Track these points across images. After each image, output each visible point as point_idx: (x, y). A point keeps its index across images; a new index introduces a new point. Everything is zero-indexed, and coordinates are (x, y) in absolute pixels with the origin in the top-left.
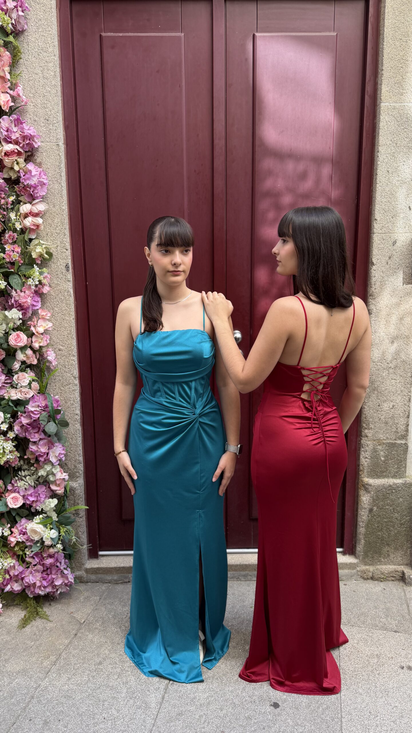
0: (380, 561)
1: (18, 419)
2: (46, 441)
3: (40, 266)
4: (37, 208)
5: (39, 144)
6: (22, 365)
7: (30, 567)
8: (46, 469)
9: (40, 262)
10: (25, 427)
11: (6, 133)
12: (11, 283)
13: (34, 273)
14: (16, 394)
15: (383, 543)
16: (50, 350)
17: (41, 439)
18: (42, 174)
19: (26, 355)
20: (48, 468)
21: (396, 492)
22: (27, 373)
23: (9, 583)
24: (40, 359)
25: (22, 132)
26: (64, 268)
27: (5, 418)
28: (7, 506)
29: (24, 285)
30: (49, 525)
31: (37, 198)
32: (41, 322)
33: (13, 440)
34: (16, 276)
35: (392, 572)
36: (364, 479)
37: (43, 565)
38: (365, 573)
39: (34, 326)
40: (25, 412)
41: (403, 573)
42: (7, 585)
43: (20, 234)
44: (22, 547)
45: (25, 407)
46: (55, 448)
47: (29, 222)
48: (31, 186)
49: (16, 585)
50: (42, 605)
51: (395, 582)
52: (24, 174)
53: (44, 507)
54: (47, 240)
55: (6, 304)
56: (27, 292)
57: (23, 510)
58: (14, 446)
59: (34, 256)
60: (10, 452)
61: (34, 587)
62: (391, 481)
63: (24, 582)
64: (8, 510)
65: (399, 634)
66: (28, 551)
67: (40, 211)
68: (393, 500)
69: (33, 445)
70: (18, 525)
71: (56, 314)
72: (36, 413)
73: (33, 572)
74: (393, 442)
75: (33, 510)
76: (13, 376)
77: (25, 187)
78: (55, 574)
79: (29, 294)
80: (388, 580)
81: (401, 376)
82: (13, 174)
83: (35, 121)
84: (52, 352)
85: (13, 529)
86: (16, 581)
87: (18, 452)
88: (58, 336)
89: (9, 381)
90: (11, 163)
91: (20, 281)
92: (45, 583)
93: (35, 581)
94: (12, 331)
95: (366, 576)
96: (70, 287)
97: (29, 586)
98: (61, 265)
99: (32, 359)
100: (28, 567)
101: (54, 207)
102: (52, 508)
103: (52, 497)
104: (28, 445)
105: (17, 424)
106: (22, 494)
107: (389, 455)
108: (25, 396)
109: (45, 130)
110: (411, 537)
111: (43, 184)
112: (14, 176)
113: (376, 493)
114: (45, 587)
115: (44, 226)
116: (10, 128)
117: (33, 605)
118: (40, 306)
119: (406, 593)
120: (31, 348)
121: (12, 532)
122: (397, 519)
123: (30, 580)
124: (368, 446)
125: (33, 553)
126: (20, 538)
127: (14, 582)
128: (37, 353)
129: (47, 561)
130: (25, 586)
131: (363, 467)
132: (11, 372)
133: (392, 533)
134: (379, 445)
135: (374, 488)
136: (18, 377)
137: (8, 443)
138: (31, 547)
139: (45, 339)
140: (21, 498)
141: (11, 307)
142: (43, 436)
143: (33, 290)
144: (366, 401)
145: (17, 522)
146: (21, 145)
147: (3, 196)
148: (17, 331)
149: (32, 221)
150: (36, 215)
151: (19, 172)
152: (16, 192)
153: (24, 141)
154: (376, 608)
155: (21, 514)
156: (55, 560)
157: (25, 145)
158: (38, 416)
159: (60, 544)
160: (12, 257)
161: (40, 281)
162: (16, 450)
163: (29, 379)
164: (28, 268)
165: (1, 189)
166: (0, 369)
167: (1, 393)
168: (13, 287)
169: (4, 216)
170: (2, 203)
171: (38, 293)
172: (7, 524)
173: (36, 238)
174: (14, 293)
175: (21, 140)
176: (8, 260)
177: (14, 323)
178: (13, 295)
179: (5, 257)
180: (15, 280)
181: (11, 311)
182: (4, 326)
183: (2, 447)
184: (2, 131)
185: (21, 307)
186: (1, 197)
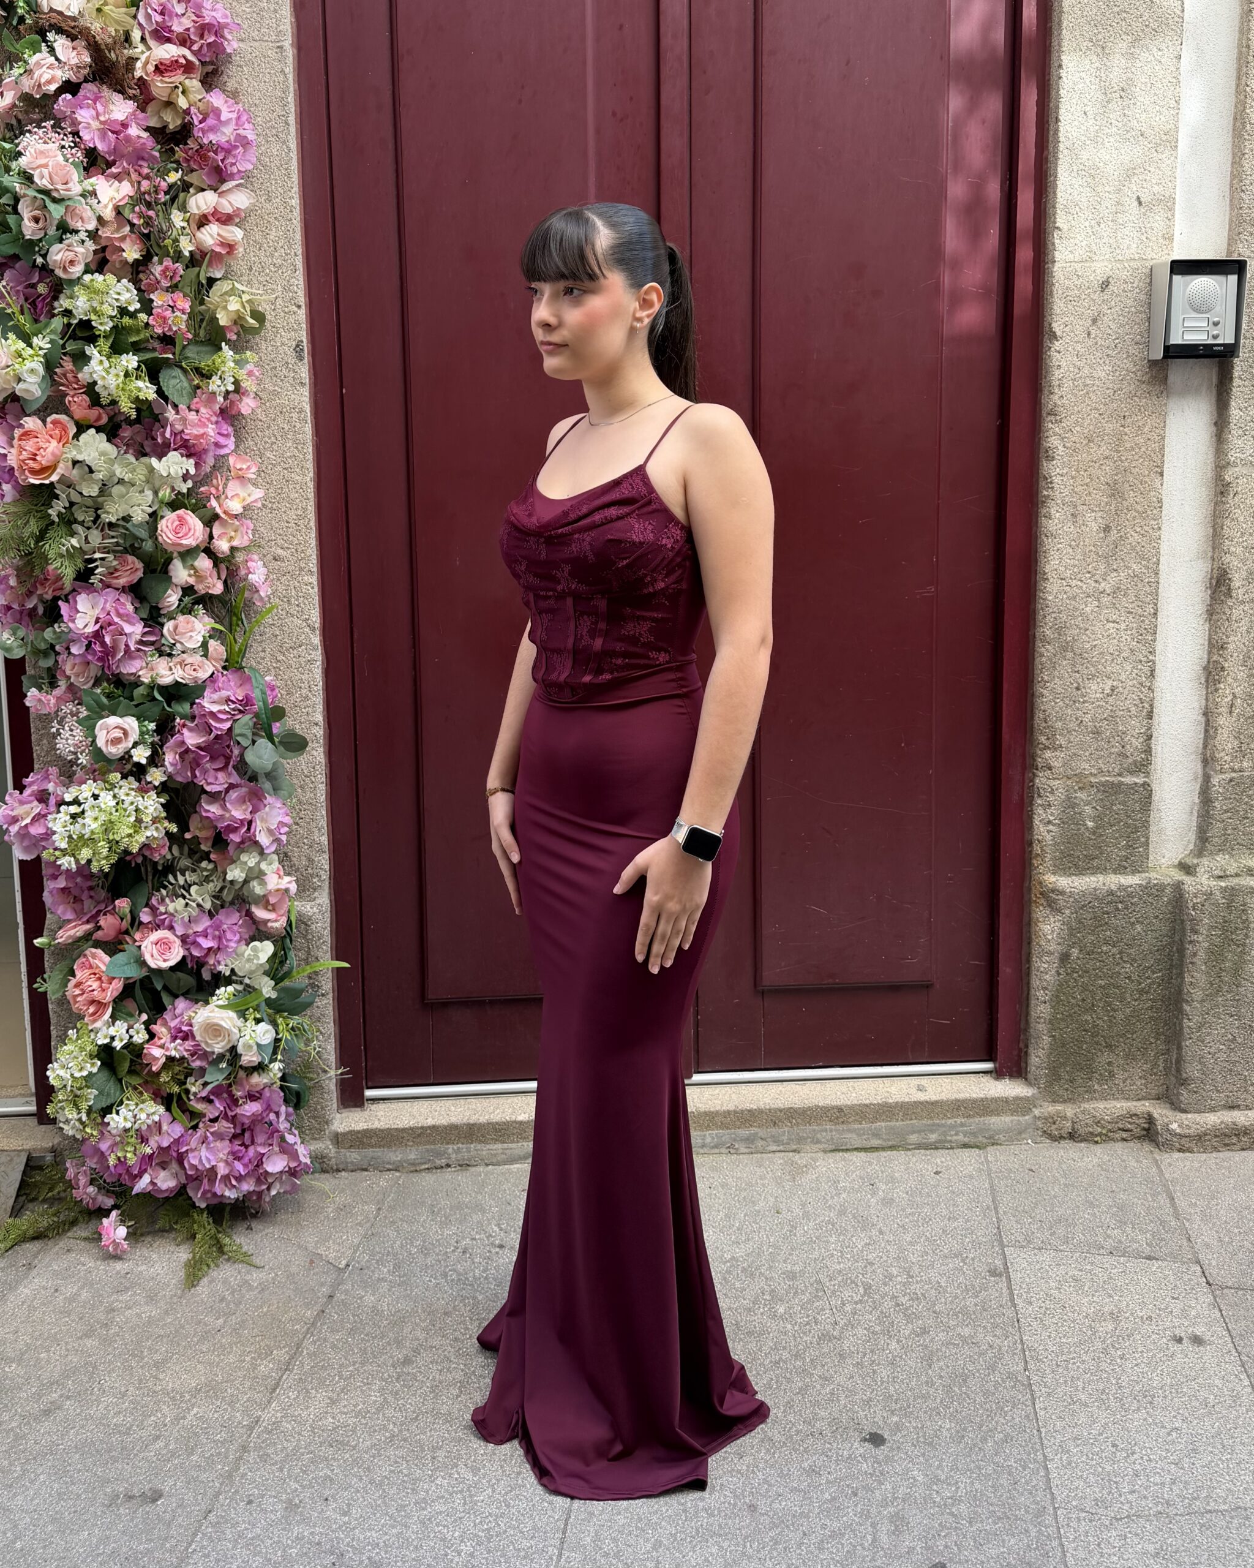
0: (1090, 1091)
1: (172, 736)
2: (244, 790)
3: (237, 348)
4: (230, 203)
5: (235, 46)
6: (183, 596)
7: (201, 1125)
8: (246, 863)
9: (234, 337)
10: (192, 756)
11: (159, 18)
12: (164, 389)
13: (222, 362)
14: (171, 669)
15: (1097, 1043)
16: (255, 557)
17: (231, 787)
18: (244, 118)
19: (196, 571)
20: (250, 860)
21: (1126, 908)
22: (196, 617)
23: (145, 1171)
24: (231, 580)
25: (198, 16)
26: (290, 352)
27: (142, 734)
28: (143, 964)
29: (196, 392)
30: (251, 1011)
31: (232, 177)
32: (233, 487)
33: (160, 789)
34: (177, 372)
35: (1121, 1118)
36: (1045, 878)
38: (1054, 1123)
39: (218, 498)
40: (193, 718)
41: (1150, 1119)
42: (140, 1175)
43: (187, 267)
44: (179, 1073)
45: (193, 704)
46: (267, 809)
47: (210, 236)
48: (219, 146)
49: (163, 1174)
50: (231, 1229)
51: (1131, 1144)
52: (201, 116)
53: (237, 965)
54: (250, 282)
56: (203, 410)
57: (180, 974)
58: (162, 805)
59: (223, 320)
60: (155, 820)
61: (212, 1180)
62: (1113, 881)
63: (185, 1166)
64: (144, 973)
66: (194, 1084)
67: (237, 210)
68: (1120, 929)
69: (210, 803)
70: (167, 1016)
71: (270, 466)
72: (224, 717)
73: (211, 1138)
74: (1116, 780)
75: (208, 975)
76: (162, 625)
77: (202, 152)
78: (264, 1145)
79: (207, 416)
80: (1113, 1140)
82: (173, 119)
84: (260, 564)
85: (155, 1028)
86: (163, 1166)
87: (172, 821)
88: (273, 523)
89: (152, 638)
90: (169, 91)
91: (186, 384)
92: (239, 1167)
93: (213, 1163)
94: (165, 508)
95: (1057, 1129)
96: (304, 399)
97: (197, 1177)
98: (282, 344)
99: (210, 580)
100: (195, 1127)
101: (269, 199)
102: (261, 965)
103: (257, 938)
104: (199, 801)
105: (172, 750)
106: (180, 931)
107: (1105, 815)
108: (194, 673)
109: (248, 10)
111: (245, 143)
112: (173, 123)
113: (1075, 912)
114: (240, 1178)
115: (246, 251)
116: (169, 6)
117: (207, 1228)
118: (233, 448)
119: (1162, 1167)
120: (209, 552)
121: (152, 1036)
122: (1128, 978)
123: (200, 1160)
124: (1052, 792)
125: (209, 1087)
126: (176, 1049)
127: (158, 1168)
128: (224, 567)
129: (247, 1107)
130: (187, 1176)
131: (1041, 848)
132: (155, 615)
133: (1120, 1016)
134: (1080, 788)
135: (1071, 900)
136: (176, 628)
137: (148, 797)
138: (202, 1071)
139: (245, 529)
140: (178, 942)
141: (161, 452)
142: (235, 779)
143: (218, 407)
144: (1046, 678)
145: (166, 1009)
146: (195, 47)
147: (146, 171)
148: (178, 509)
149: (219, 235)
150: (226, 220)
151: (187, 112)
152: (178, 161)
153: (202, 37)
155: (176, 987)
156: (264, 1107)
158: (228, 725)
159: (280, 1061)
160: (170, 322)
161: (236, 383)
162: (166, 818)
163: (203, 633)
164: (207, 353)
165: (139, 156)
166: (130, 608)
167: (130, 668)
168: (170, 397)
169: (148, 222)
170: (142, 189)
171: (228, 415)
172: (139, 1015)
173: (225, 278)
174: (170, 414)
175: (195, 34)
176: (159, 331)
177: (173, 489)
178: (167, 419)
179: (151, 322)
180: (173, 382)
181: (164, 459)
182: (149, 494)
183: (133, 807)
184: (149, 11)
185: (189, 450)
186: (140, 174)
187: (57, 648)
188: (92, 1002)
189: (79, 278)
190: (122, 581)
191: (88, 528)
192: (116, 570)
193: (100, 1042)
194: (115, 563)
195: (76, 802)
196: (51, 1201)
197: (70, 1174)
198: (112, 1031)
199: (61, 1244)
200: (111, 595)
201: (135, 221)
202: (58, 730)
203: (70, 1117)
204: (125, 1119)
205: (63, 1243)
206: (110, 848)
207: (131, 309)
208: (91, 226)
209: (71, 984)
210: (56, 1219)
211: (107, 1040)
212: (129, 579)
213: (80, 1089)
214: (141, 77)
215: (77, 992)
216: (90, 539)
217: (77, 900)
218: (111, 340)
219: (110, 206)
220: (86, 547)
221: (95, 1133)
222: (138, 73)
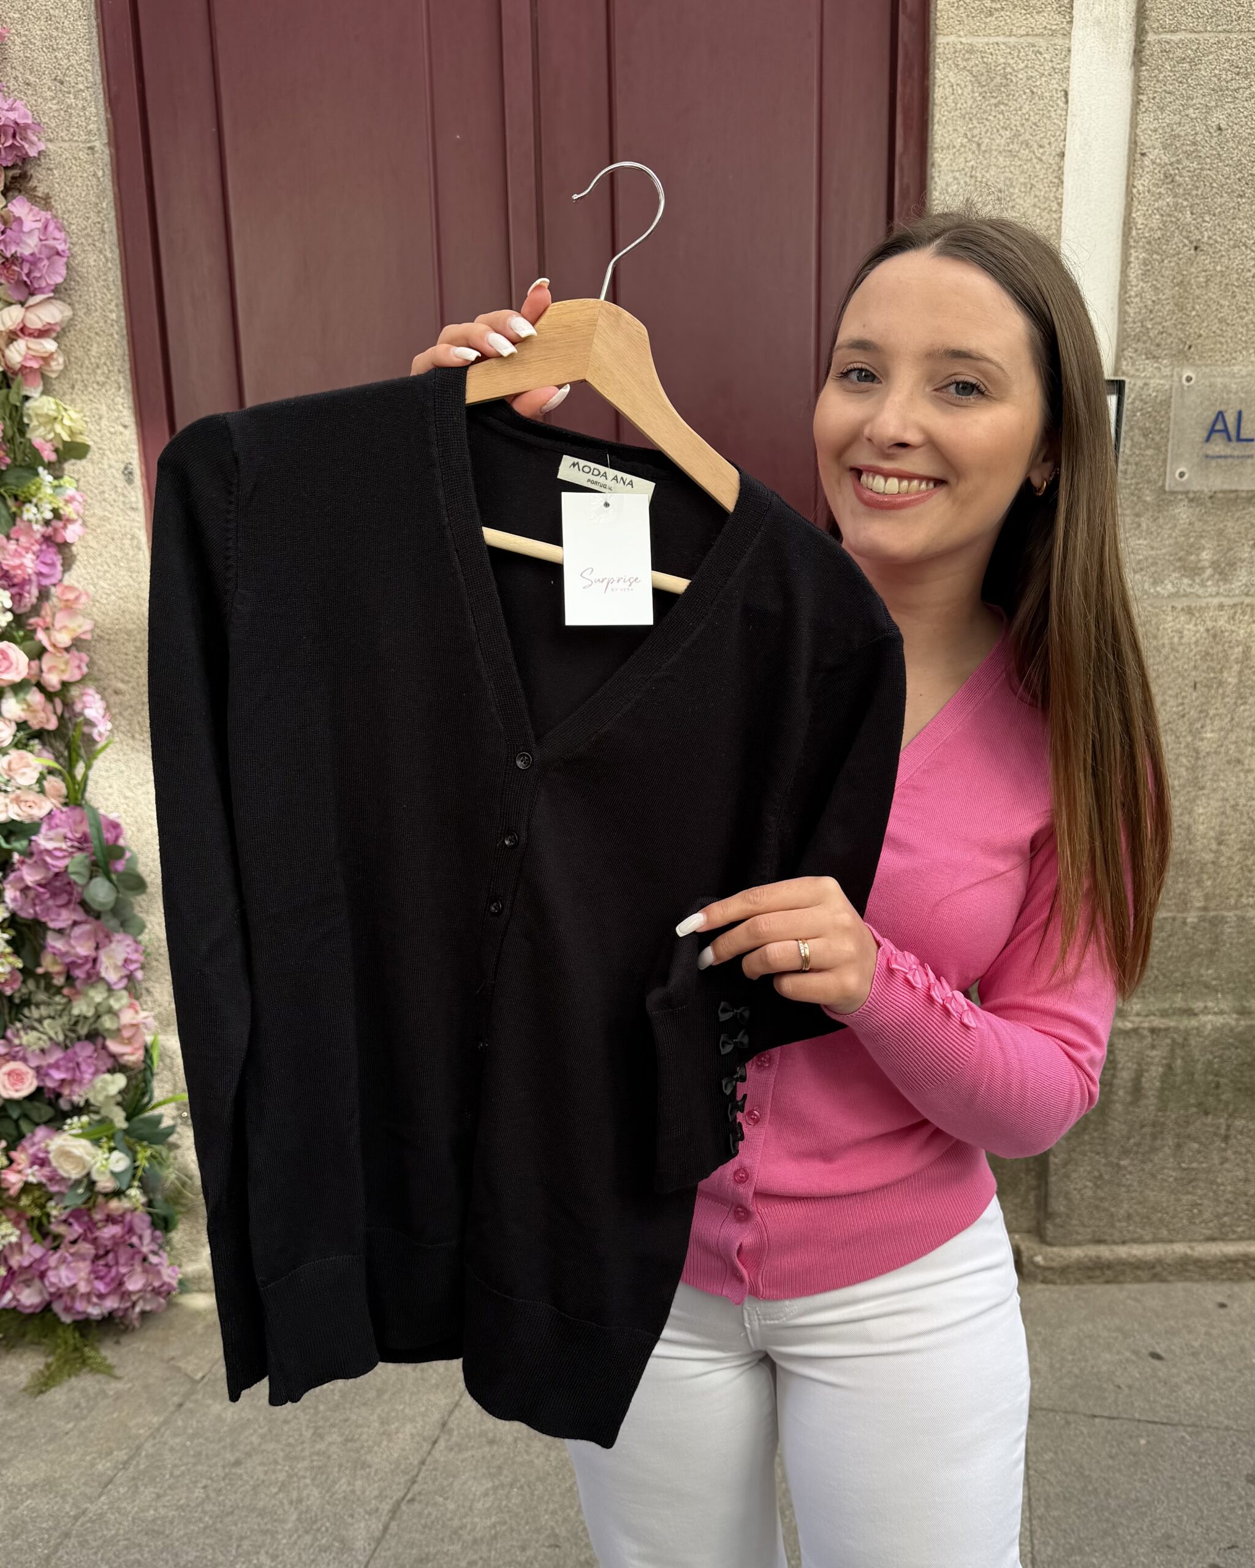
1: (13, 871)
2: (87, 927)
4: (39, 318)
5: (42, 147)
6: (18, 731)
7: (62, 1246)
8: (92, 998)
9: (53, 459)
10: (32, 892)
13: (38, 489)
14: (6, 806)
16: (90, 691)
17: (75, 923)
18: (51, 227)
19: (29, 706)
20: (98, 995)
22: (31, 752)
23: (8, 1288)
24: (67, 715)
26: (119, 475)
29: (14, 521)
30: (104, 1140)
31: (39, 290)
32: (62, 618)
33: (5, 925)
37: (94, 1241)
39: (47, 629)
42: (3, 1292)
44: (39, 1198)
45: (30, 841)
46: (113, 946)
47: (20, 352)
48: (23, 258)
49: (26, 1291)
50: (96, 1344)
52: (3, 227)
53: (90, 1095)
56: (23, 539)
57: (37, 1103)
58: (7, 941)
59: (40, 444)
60: (1, 956)
61: (73, 1298)
63: (47, 1283)
66: (55, 1207)
67: (51, 323)
69: (56, 940)
70: (25, 1143)
71: (104, 596)
72: (59, 854)
73: (70, 1258)
75: (64, 1105)
77: (8, 264)
78: (126, 1264)
79: (28, 545)
83: (28, 84)
84: (98, 697)
85: (13, 1154)
86: (27, 1283)
87: (18, 956)
88: (112, 655)
91: (4, 512)
92: (101, 1287)
93: (73, 1282)
96: (136, 524)
97: (58, 1295)
98: (110, 467)
99: (42, 715)
100: (56, 1249)
101: (88, 313)
102: (114, 1097)
103: (111, 1071)
104: (44, 939)
105: (12, 886)
106: (34, 1063)
108: (30, 812)
109: (55, 107)
111: (52, 254)
114: (101, 1296)
117: (71, 1341)
118: (59, 576)
120: (41, 687)
121: (11, 1162)
123: (60, 1280)
125: (68, 1211)
126: (33, 1175)
127: (21, 1285)
128: (58, 702)
129: (106, 1230)
130: (51, 1294)
136: (10, 764)
138: (61, 1196)
139: (77, 663)
140: (31, 1073)
142: (79, 916)
143: (38, 536)
145: (24, 1137)
149: (29, 349)
150: (38, 334)
155: (35, 1116)
156: (126, 1229)
157: (3, 152)
158: (66, 862)
159: (138, 1187)
161: (56, 511)
162: (13, 952)
164: (24, 477)
171: (52, 542)
185: (7, 580)
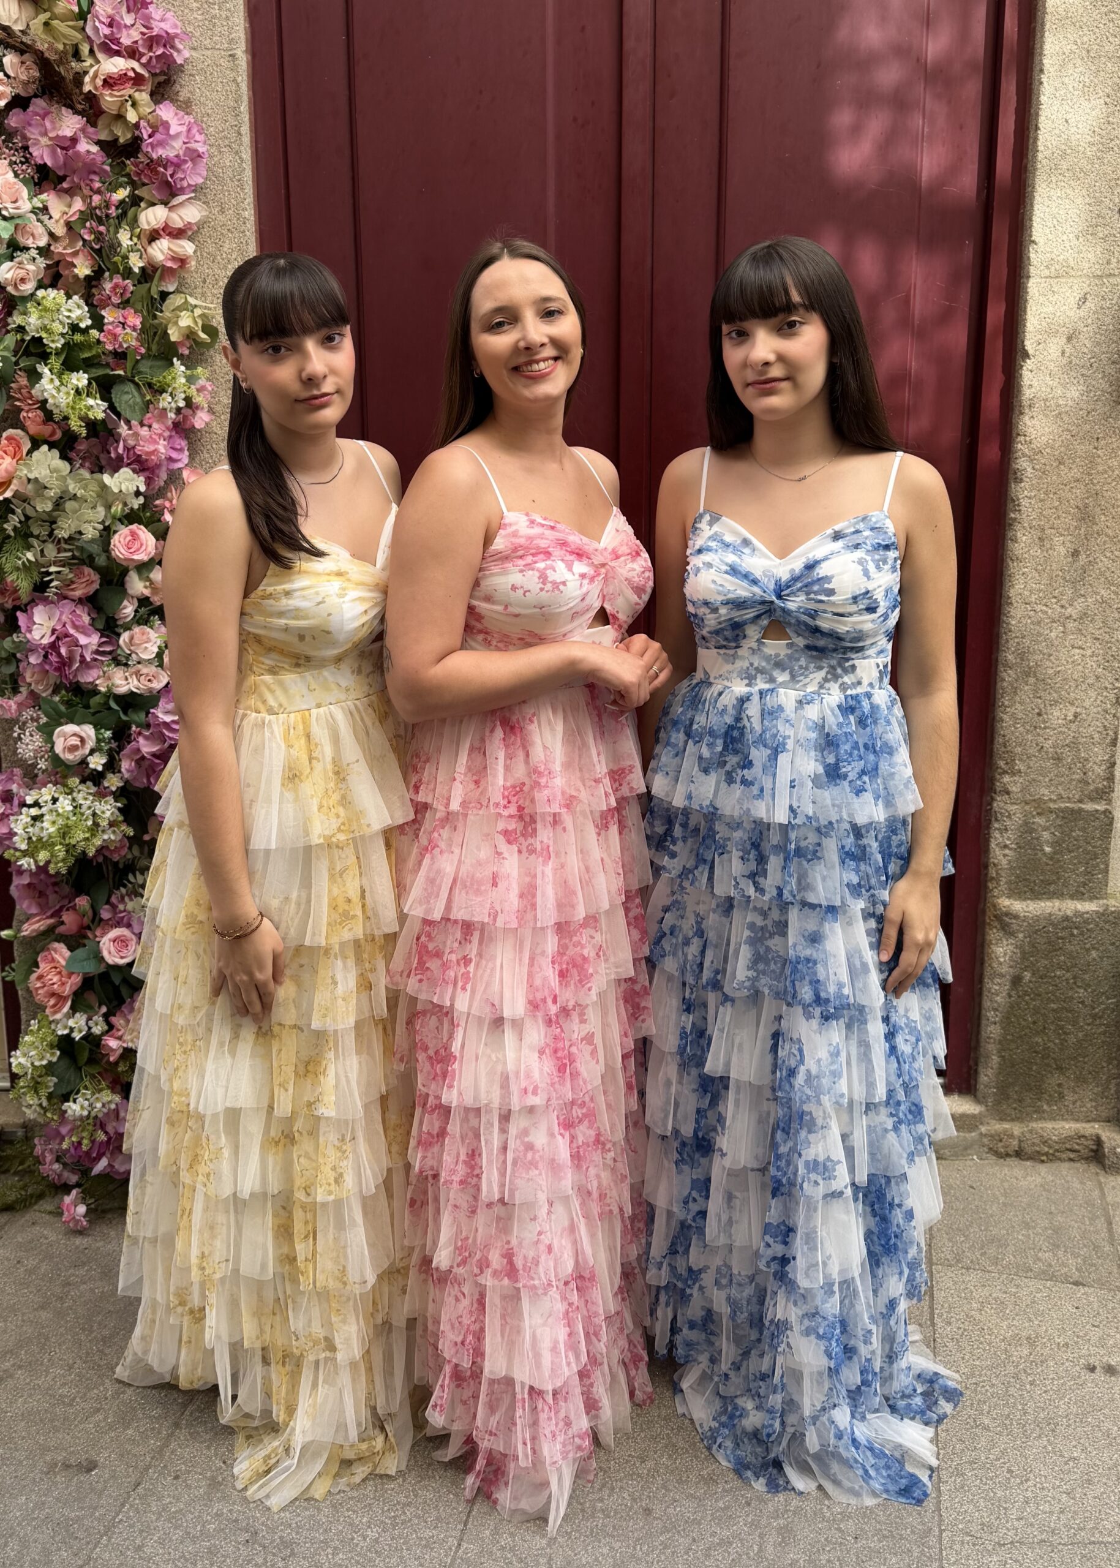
0: (1039, 1111)
1: (129, 743)
3: (190, 362)
4: (181, 217)
5: (187, 54)
6: (140, 606)
9: (186, 352)
10: (147, 763)
11: (107, 31)
12: (116, 405)
13: (174, 378)
14: (126, 679)
15: (1048, 1065)
18: (194, 131)
19: (152, 583)
21: (1082, 934)
22: (151, 627)
25: (148, 28)
27: (99, 741)
28: (102, 959)
29: (148, 408)
31: (182, 191)
33: (118, 794)
34: (130, 387)
35: (1069, 1139)
36: (1000, 901)
38: (1001, 1141)
40: (148, 727)
41: (1099, 1142)
43: (140, 282)
45: (148, 713)
47: (160, 251)
48: (168, 160)
51: (1078, 1165)
52: (150, 131)
54: (203, 295)
55: (103, 456)
56: (155, 426)
58: (119, 809)
59: (174, 335)
60: (112, 824)
62: (1071, 907)
64: (103, 968)
65: (1086, 1289)
67: (189, 223)
68: (1075, 954)
70: (125, 1009)
74: (1076, 806)
76: (119, 635)
77: (153, 165)
79: (160, 432)
80: (1060, 1159)
81: (1096, 639)
82: (123, 132)
87: (129, 825)
89: (108, 649)
90: (119, 104)
91: (138, 400)
94: (118, 523)
95: (1004, 1147)
101: (222, 211)
105: (128, 756)
107: (1064, 841)
108: (150, 685)
109: (200, 18)
110: (1118, 1050)
111: (195, 156)
112: (124, 137)
113: (1030, 936)
115: (198, 262)
116: (117, 18)
118: (186, 461)
119: (1106, 1191)
121: (111, 1027)
122: (1083, 1003)
124: (1009, 817)
131: (997, 871)
132: (113, 625)
134: (1038, 814)
135: (1025, 924)
136: (132, 638)
137: (106, 802)
141: (115, 466)
143: (170, 423)
144: (1006, 703)
146: (144, 60)
147: (97, 185)
148: (131, 523)
149: (169, 249)
150: (177, 234)
151: (137, 126)
152: (128, 175)
153: (150, 49)
154: (1027, 1226)
157: (154, 60)
160: (120, 339)
161: (188, 400)
162: (124, 821)
163: (158, 643)
164: (159, 367)
165: (91, 169)
166: (86, 619)
167: (88, 677)
168: (123, 413)
169: (99, 237)
170: (94, 204)
171: (182, 428)
172: (100, 1007)
173: (178, 291)
174: (123, 430)
175: (143, 46)
176: (109, 347)
177: (125, 504)
178: (120, 435)
179: (102, 339)
180: (126, 397)
181: (116, 475)
182: (101, 511)
183: (89, 812)
184: (97, 24)
185: (141, 465)
186: (91, 189)
187: (18, 655)
188: (53, 994)
189: (33, 295)
190: (78, 593)
191: (44, 542)
192: (72, 582)
193: (60, 1033)
194: (71, 576)
195: (36, 804)
196: (22, 1174)
197: (38, 1150)
198: (71, 1023)
199: (27, 1217)
200: (67, 607)
201: (86, 237)
202: (19, 735)
203: (31, 1102)
204: (82, 1107)
205: (30, 1216)
206: (67, 851)
207: (83, 325)
208: (43, 242)
209: (34, 976)
210: (23, 1193)
211: (66, 1032)
212: (84, 591)
213: (40, 1076)
214: (90, 91)
215: (39, 985)
216: (46, 553)
217: (42, 894)
218: (63, 357)
219: (62, 221)
220: (41, 560)
221: (55, 1118)
222: (87, 88)
